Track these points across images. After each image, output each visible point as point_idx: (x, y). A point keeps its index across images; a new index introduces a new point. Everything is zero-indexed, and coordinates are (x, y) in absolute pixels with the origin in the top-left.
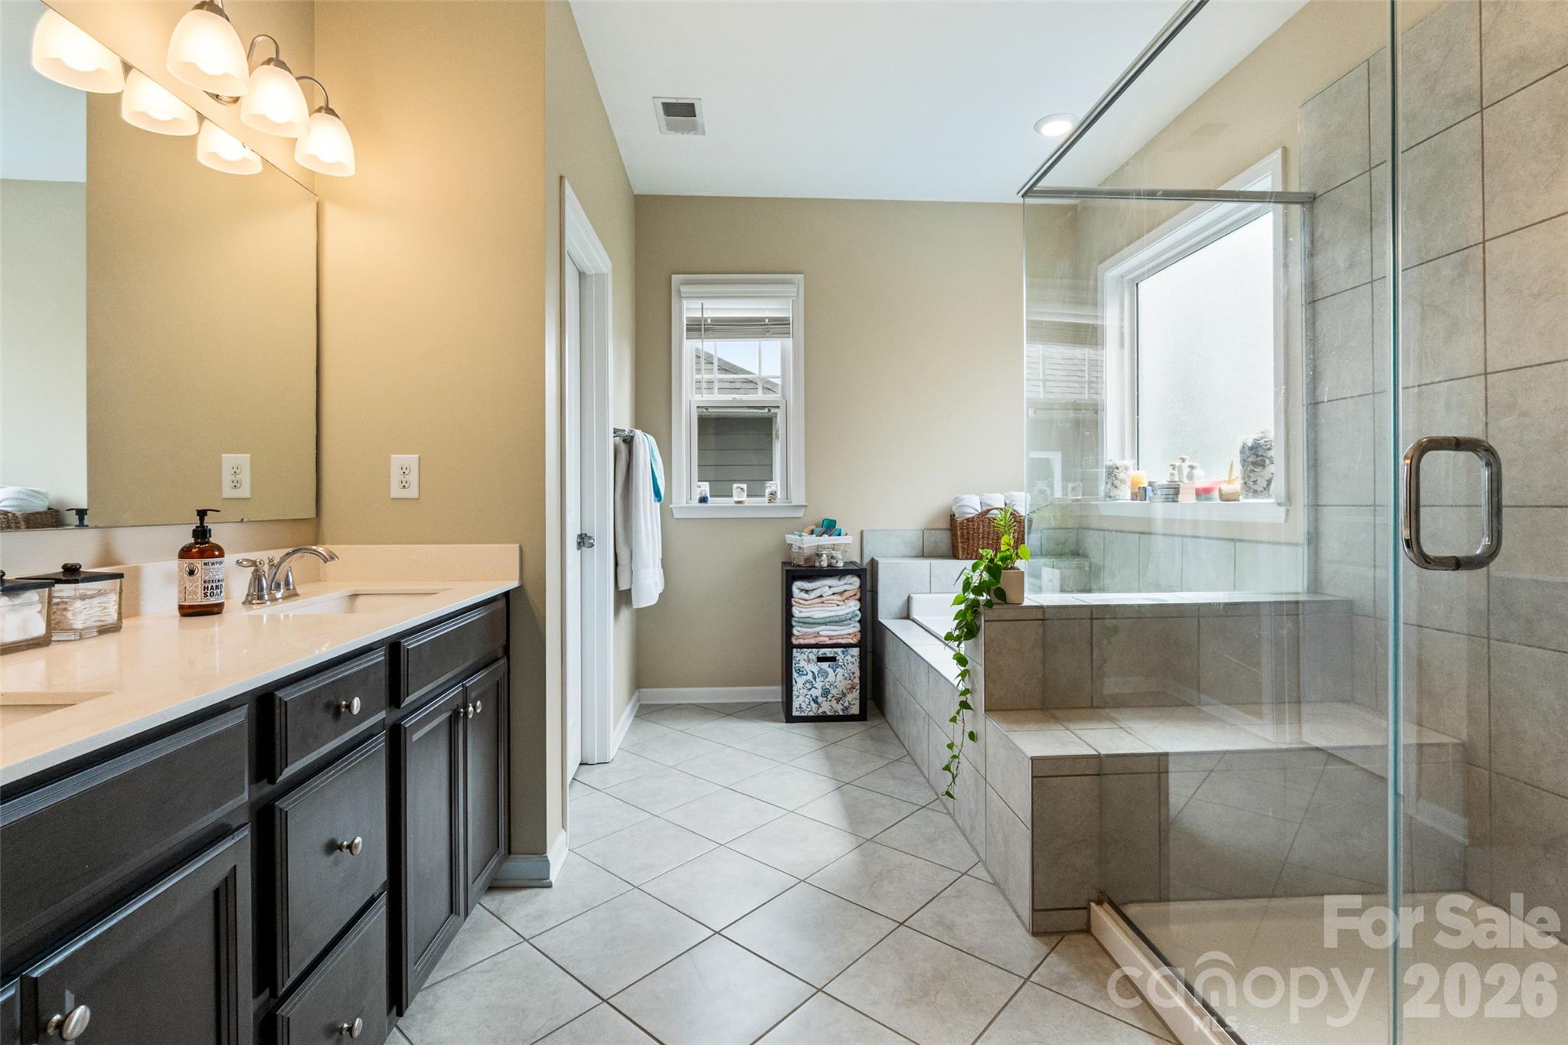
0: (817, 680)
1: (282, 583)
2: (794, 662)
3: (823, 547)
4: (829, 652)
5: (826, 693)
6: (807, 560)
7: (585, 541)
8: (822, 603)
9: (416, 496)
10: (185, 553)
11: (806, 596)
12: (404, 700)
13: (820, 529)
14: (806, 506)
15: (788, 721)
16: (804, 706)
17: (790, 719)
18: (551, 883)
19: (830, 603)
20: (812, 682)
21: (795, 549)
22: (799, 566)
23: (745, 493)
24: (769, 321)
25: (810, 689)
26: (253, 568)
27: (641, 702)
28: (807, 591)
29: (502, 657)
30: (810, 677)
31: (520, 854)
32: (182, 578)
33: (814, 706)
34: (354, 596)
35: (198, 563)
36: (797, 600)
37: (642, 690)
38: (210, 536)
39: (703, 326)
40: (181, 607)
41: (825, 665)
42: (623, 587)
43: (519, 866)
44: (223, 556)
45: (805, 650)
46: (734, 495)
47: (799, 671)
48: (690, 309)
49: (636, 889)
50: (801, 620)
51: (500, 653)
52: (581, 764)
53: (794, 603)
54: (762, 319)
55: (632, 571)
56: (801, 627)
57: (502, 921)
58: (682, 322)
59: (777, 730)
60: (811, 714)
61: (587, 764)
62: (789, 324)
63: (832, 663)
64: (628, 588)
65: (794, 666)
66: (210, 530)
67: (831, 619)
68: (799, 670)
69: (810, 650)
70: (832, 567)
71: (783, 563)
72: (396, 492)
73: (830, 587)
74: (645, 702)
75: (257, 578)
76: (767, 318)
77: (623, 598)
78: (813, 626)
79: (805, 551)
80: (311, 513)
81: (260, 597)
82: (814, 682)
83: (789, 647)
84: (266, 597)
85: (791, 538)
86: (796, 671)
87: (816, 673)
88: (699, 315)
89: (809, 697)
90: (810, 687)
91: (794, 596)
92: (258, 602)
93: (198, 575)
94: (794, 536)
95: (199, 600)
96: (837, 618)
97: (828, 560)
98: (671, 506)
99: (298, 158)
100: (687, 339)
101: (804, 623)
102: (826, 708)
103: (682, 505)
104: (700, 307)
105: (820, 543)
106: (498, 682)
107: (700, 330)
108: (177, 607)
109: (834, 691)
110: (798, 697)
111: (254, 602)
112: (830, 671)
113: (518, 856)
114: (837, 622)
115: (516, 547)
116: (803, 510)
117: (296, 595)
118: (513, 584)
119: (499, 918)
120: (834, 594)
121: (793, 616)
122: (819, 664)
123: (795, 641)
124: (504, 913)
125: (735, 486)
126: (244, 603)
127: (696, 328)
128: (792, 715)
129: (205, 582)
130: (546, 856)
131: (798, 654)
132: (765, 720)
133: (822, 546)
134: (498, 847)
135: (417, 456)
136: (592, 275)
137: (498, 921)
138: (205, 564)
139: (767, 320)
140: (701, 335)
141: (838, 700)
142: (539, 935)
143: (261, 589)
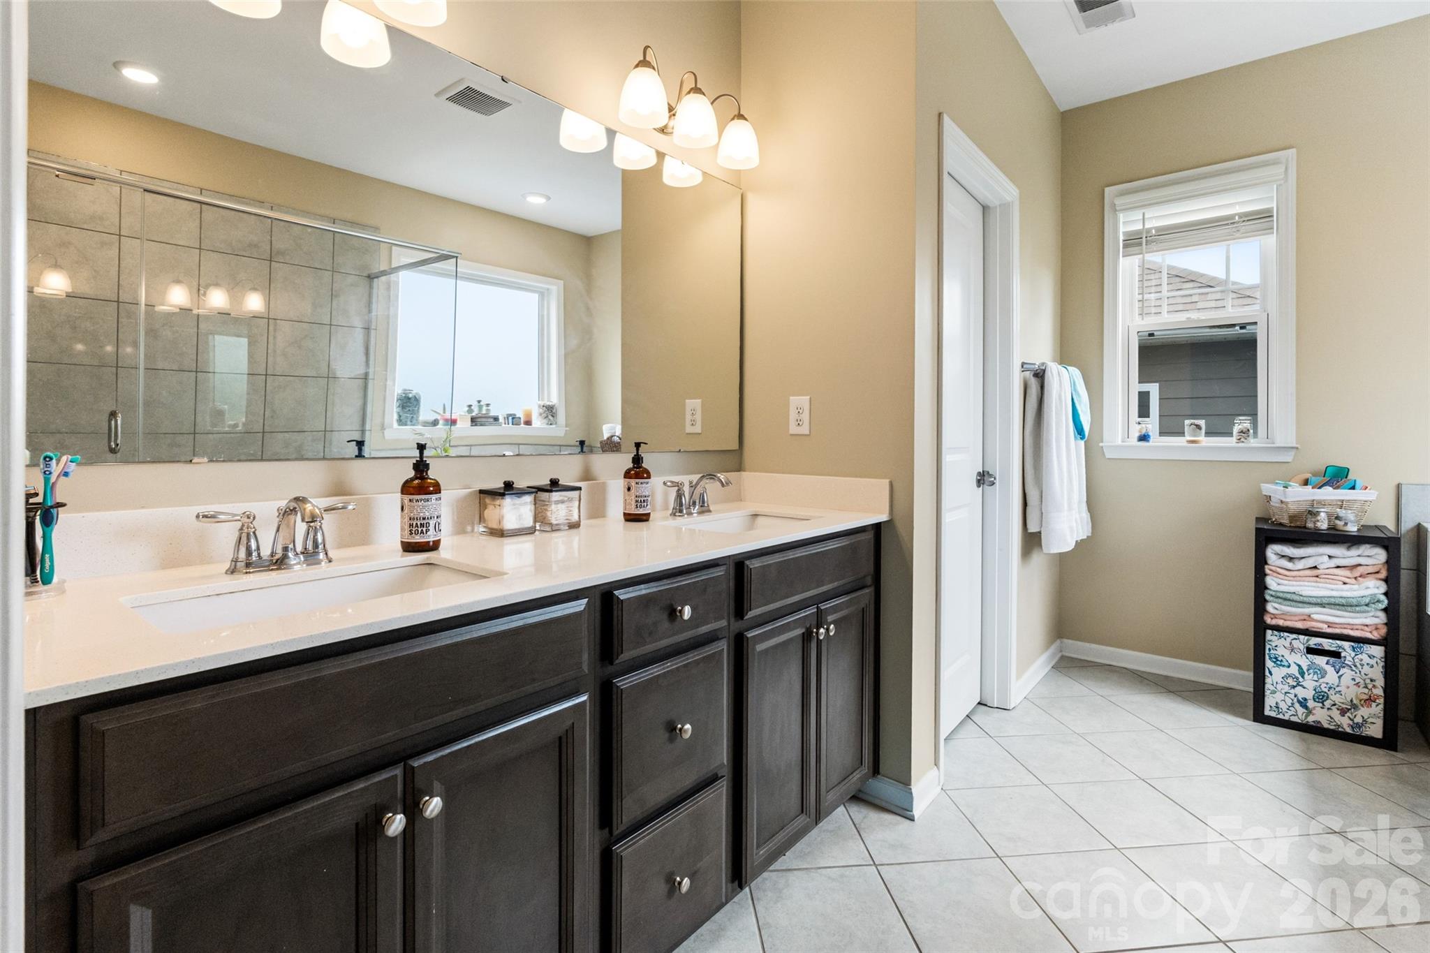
0: (1306, 676)
1: (697, 501)
2: (1268, 647)
3: (1322, 503)
4: (1327, 644)
5: (1321, 697)
6: (1293, 518)
7: (985, 478)
8: (1317, 576)
9: (808, 433)
10: (627, 475)
11: (1289, 565)
12: (747, 613)
13: (1320, 479)
14: (1297, 448)
15: (1255, 720)
16: (1283, 706)
17: (1260, 717)
18: (913, 816)
19: (1329, 578)
20: (1297, 679)
21: (1275, 503)
22: (1281, 524)
23: (1203, 431)
24: (1240, 217)
25: (1294, 687)
26: (677, 488)
27: (1064, 654)
28: (1291, 559)
29: (870, 586)
30: (1294, 670)
31: (887, 777)
32: (624, 492)
33: (1301, 710)
34: (755, 516)
35: (633, 482)
36: (1273, 568)
37: (1065, 641)
38: (642, 462)
39: (1144, 239)
40: (625, 514)
41: (1321, 661)
42: (1032, 528)
43: (884, 788)
44: (650, 478)
45: (1286, 634)
46: (1186, 433)
47: (1276, 660)
48: (1127, 222)
49: (998, 859)
50: (1281, 595)
51: (869, 580)
52: (979, 703)
53: (1267, 571)
54: (1231, 217)
55: (1042, 513)
56: (1280, 603)
57: (860, 835)
58: (1117, 238)
59: (1239, 729)
60: (1294, 719)
61: (986, 705)
62: (1272, 216)
63: (1332, 660)
64: (1038, 530)
65: (1267, 652)
66: (642, 458)
67: (1333, 600)
68: (1276, 658)
69: (1294, 636)
70: (1337, 530)
71: (1257, 518)
72: (793, 429)
73: (1330, 557)
74: (1067, 654)
75: (680, 495)
76: (1236, 214)
77: (1032, 541)
78: (1300, 605)
79: (1290, 506)
80: (735, 446)
81: (681, 511)
82: (1301, 679)
83: (1261, 628)
84: (685, 511)
85: (1267, 488)
86: (1270, 658)
87: (1305, 668)
88: (1139, 227)
89: (1292, 696)
90: (1295, 684)
91: (1269, 562)
92: (680, 514)
93: (633, 491)
94: (1274, 487)
95: (633, 510)
96: (1344, 601)
97: (1329, 521)
98: (1101, 444)
99: (720, 161)
100: (1123, 256)
101: (1285, 599)
102: (1320, 715)
103: (1116, 444)
104: (1141, 217)
105: (1316, 498)
106: (863, 609)
107: (1140, 244)
108: (622, 514)
109: (1335, 698)
110: (1274, 692)
111: (677, 514)
112: (1329, 669)
113: (885, 779)
114: (1343, 605)
115: (886, 482)
116: (1293, 453)
117: (709, 511)
118: (883, 517)
119: (858, 832)
120: (1338, 567)
121: (1266, 588)
122: (1309, 656)
123: (1268, 620)
124: (864, 829)
125: (1187, 422)
126: (671, 515)
127: (1134, 242)
128: (1264, 714)
129: (636, 497)
130: (911, 789)
131: (1274, 638)
132: (1220, 710)
133: (1319, 502)
134: (862, 764)
135: (809, 397)
136: (996, 207)
137: (856, 833)
138: (637, 483)
139: (1237, 218)
140: (1142, 250)
141: (1343, 712)
142: (888, 865)
143: (681, 505)
